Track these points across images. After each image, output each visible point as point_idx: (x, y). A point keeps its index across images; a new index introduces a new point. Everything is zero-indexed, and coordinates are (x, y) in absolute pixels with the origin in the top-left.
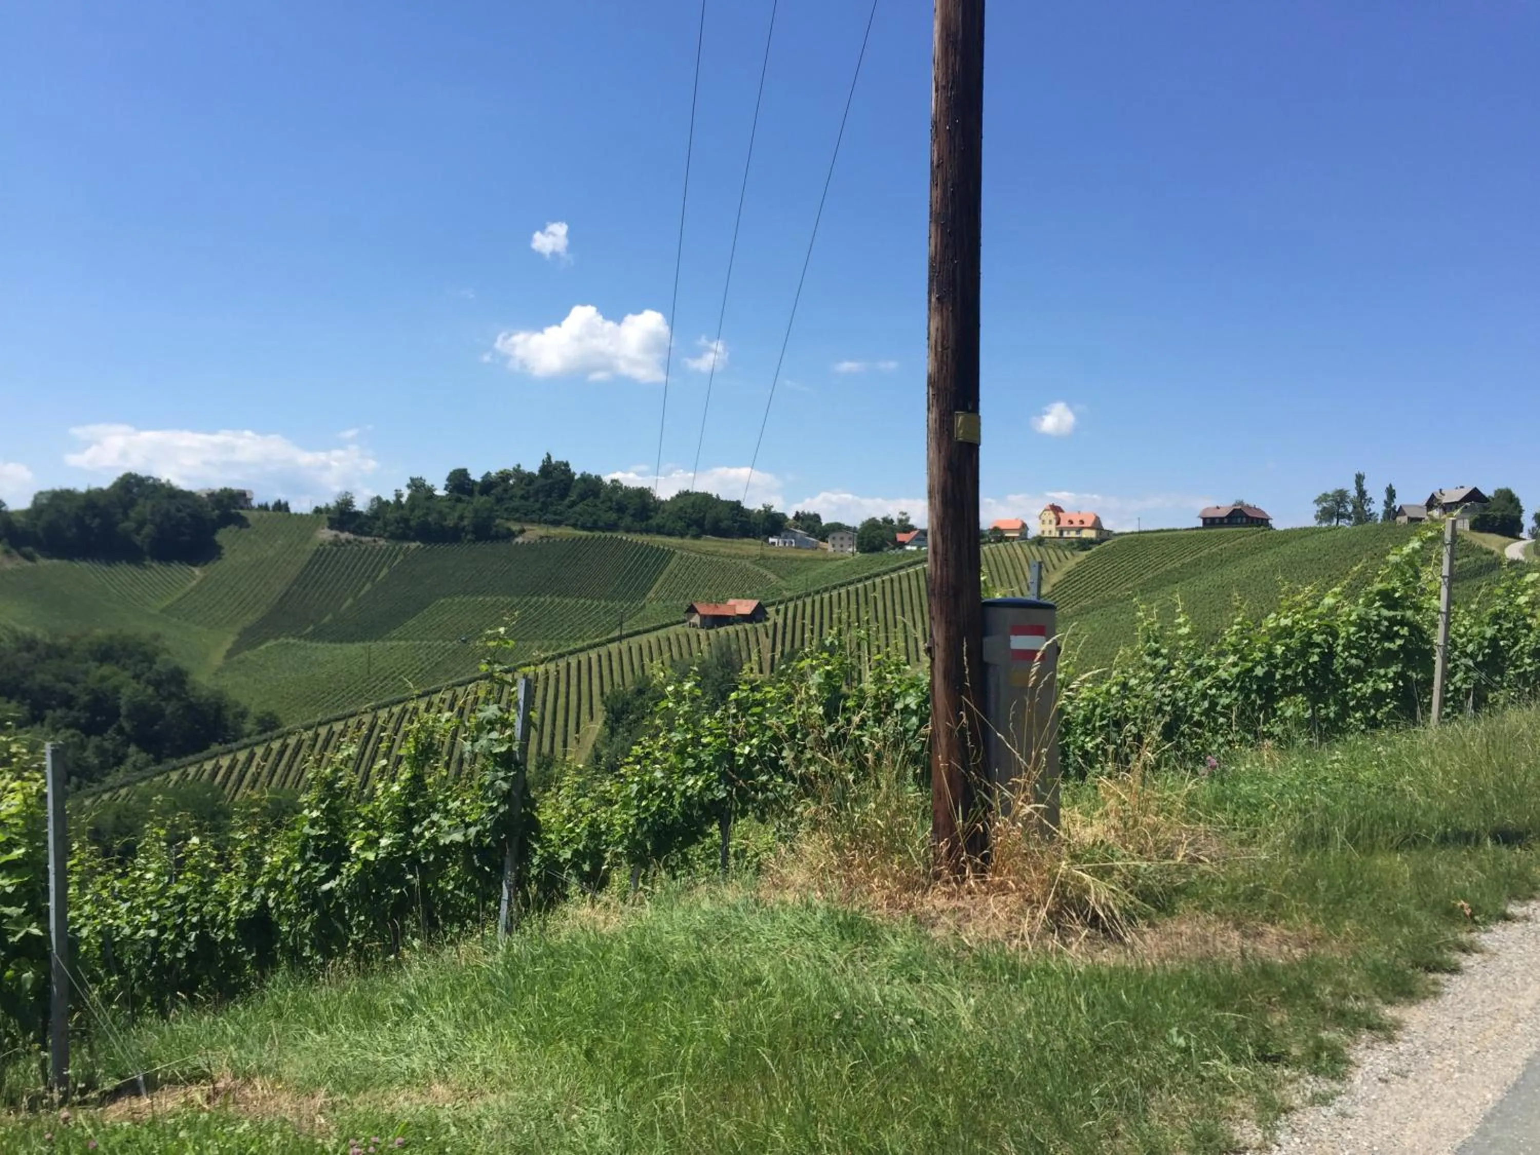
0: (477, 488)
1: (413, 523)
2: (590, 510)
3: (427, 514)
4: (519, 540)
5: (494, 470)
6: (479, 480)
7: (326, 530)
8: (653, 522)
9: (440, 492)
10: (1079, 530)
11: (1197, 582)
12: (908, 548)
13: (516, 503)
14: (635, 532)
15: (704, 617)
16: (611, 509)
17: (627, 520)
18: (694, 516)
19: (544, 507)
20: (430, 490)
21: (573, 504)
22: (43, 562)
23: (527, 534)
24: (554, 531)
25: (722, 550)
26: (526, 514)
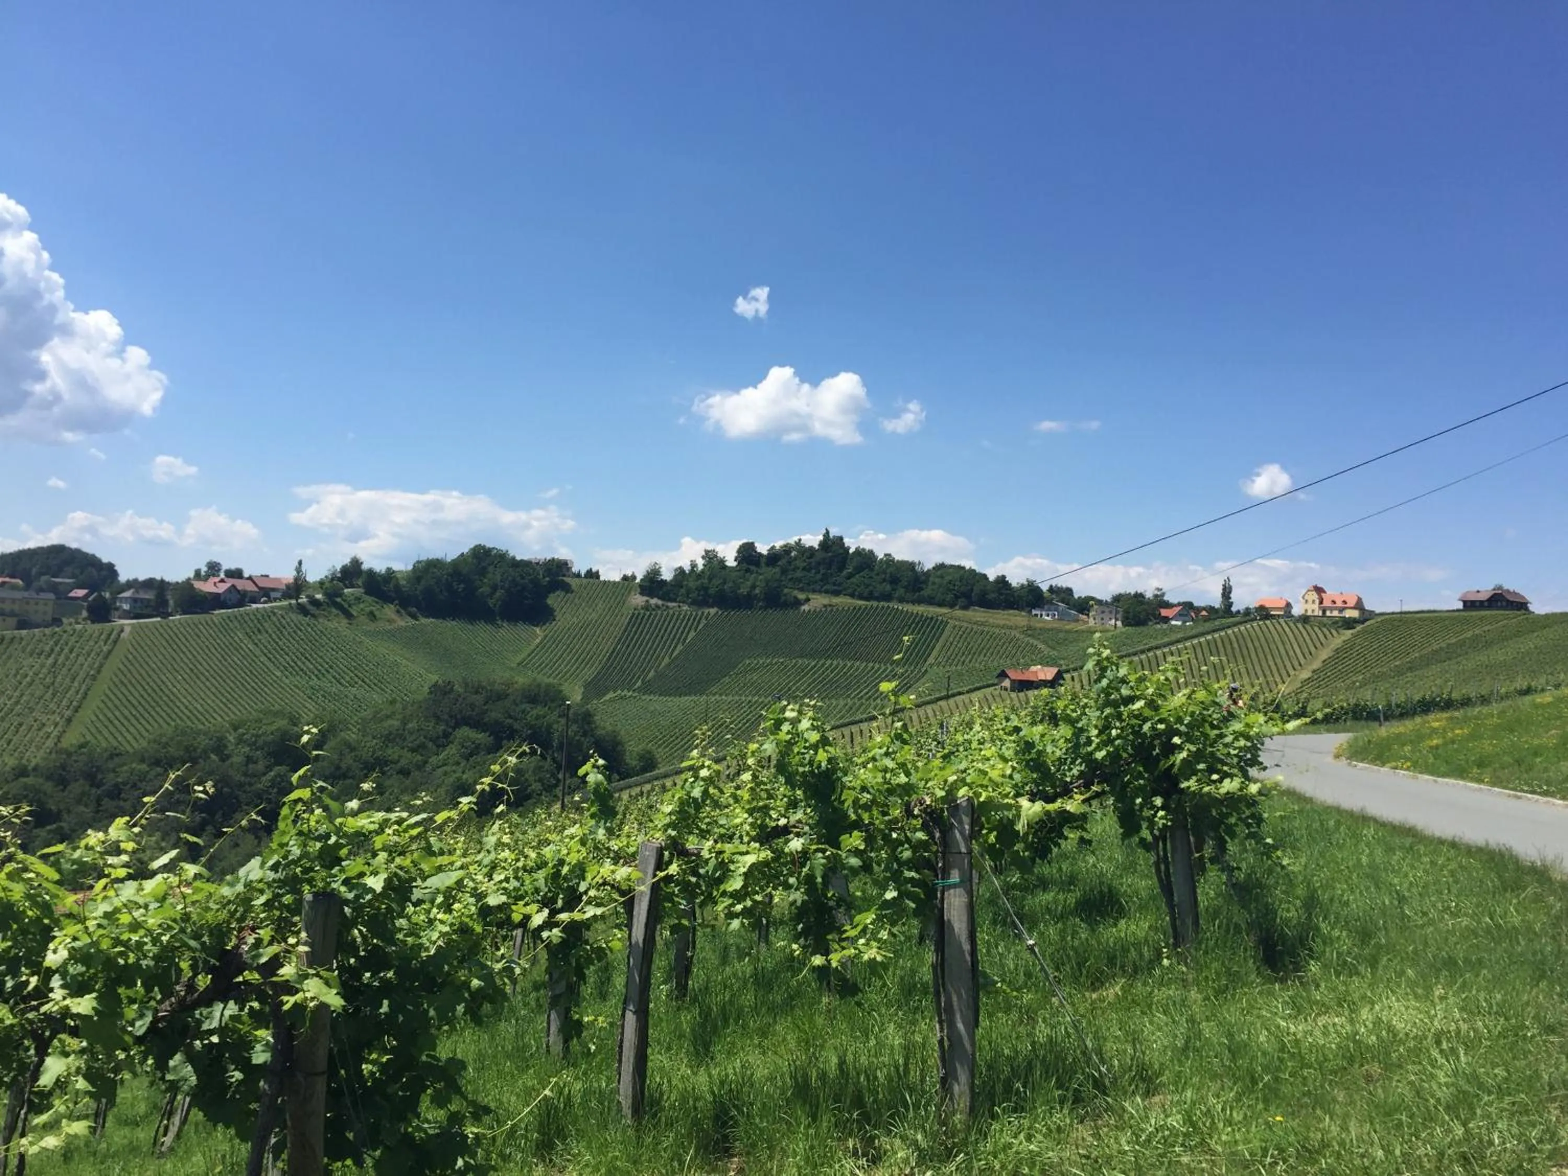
0: (763, 561)
1: (712, 591)
2: (866, 581)
3: (725, 583)
4: (806, 608)
5: (779, 544)
6: (765, 552)
7: (638, 596)
8: (926, 593)
9: (731, 562)
10: (1341, 610)
11: (1464, 662)
12: (1173, 623)
13: (799, 574)
14: (908, 602)
15: (1013, 682)
16: (884, 580)
17: (901, 591)
18: (962, 589)
19: (825, 579)
20: (722, 562)
21: (850, 576)
22: (424, 621)
23: (811, 603)
24: (836, 600)
25: (991, 620)
26: (809, 584)
